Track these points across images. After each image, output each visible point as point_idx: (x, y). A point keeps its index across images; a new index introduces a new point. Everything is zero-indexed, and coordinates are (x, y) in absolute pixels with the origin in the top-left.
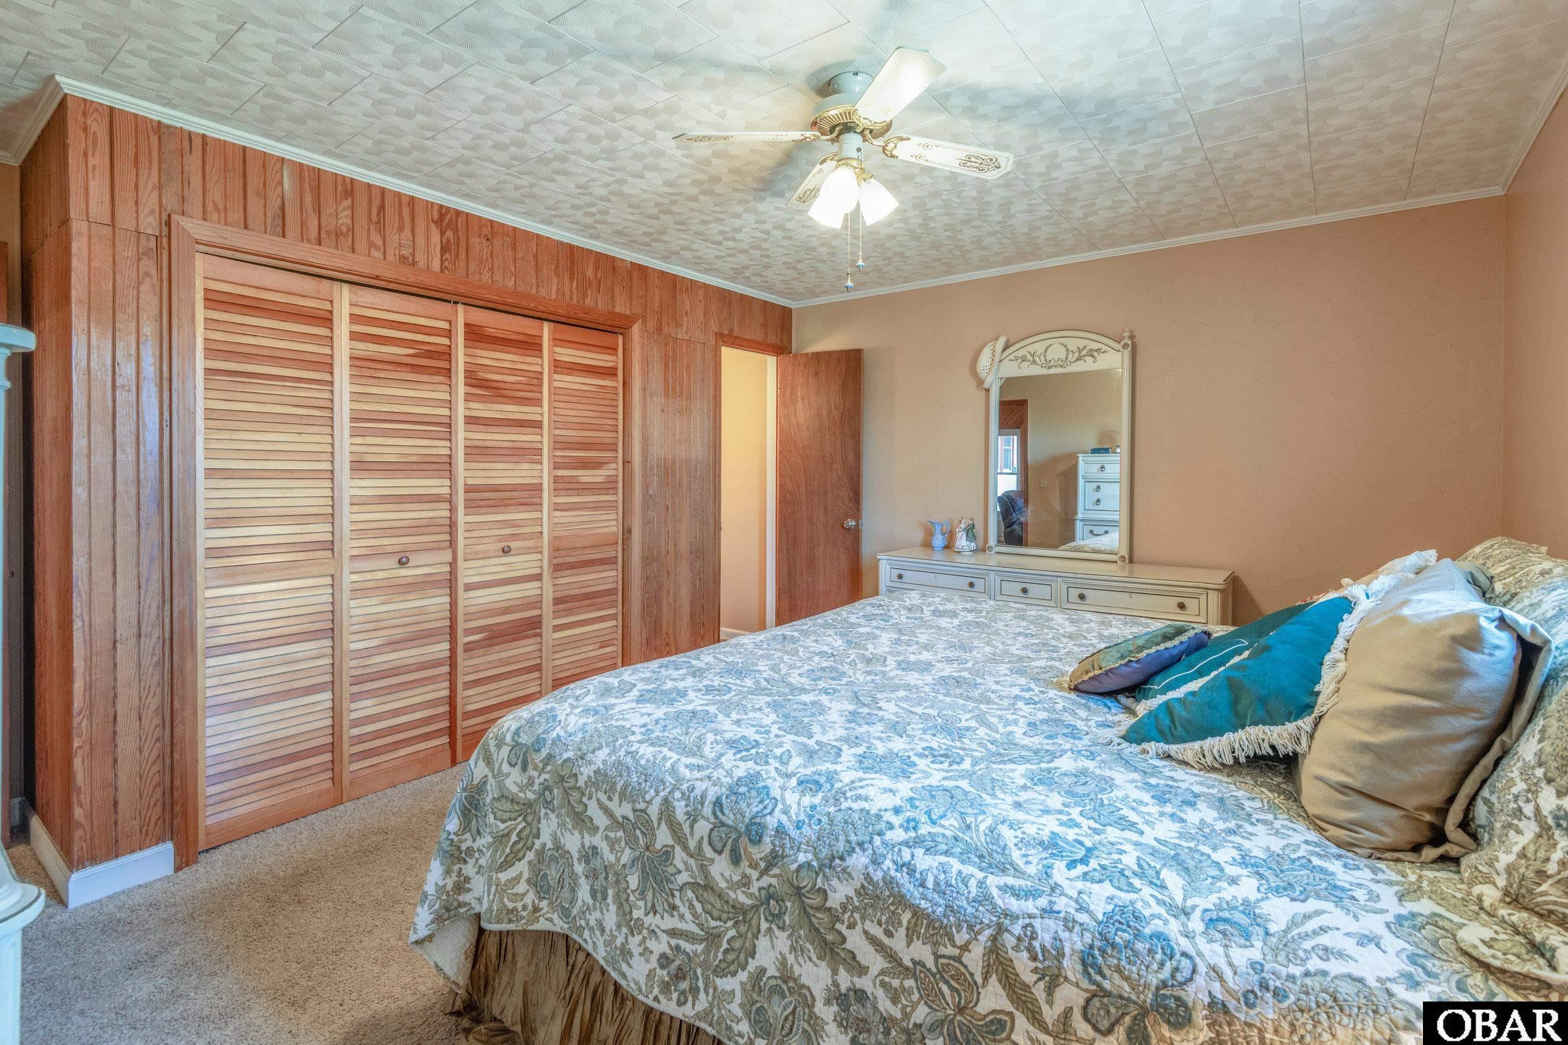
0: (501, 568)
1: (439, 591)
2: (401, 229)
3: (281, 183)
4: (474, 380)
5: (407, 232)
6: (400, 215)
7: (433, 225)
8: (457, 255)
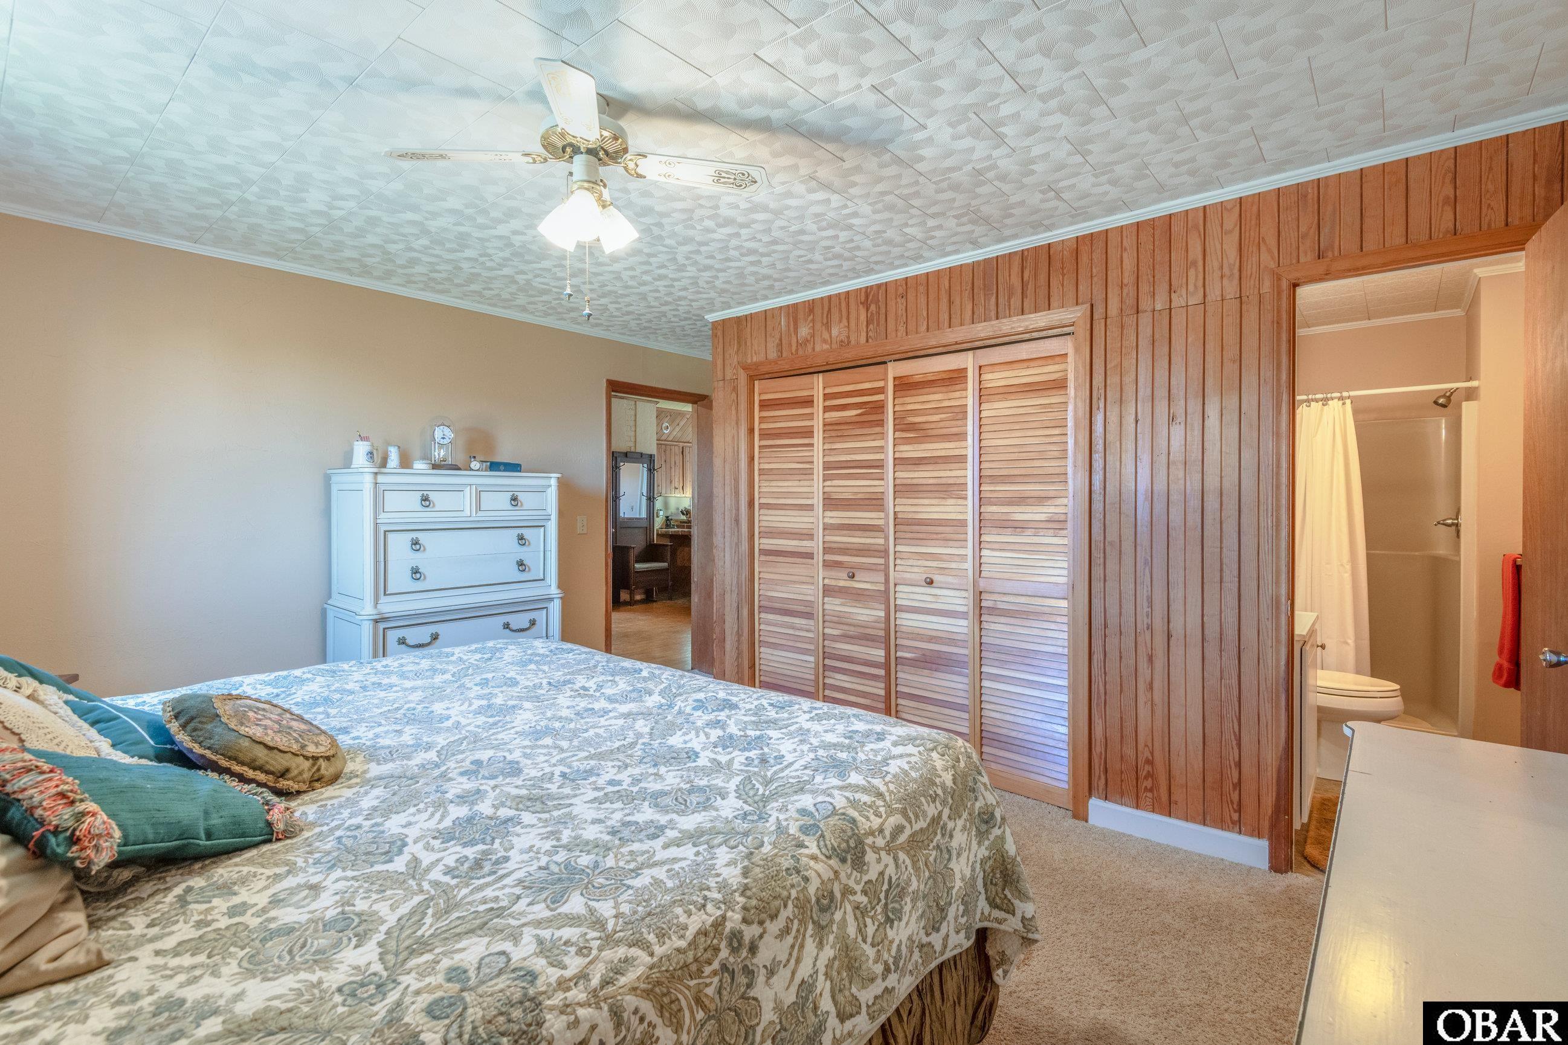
0: (929, 598)
1: (876, 605)
2: (840, 321)
3: (780, 323)
4: (902, 425)
5: (845, 321)
6: (840, 310)
7: (861, 307)
8: (878, 325)
